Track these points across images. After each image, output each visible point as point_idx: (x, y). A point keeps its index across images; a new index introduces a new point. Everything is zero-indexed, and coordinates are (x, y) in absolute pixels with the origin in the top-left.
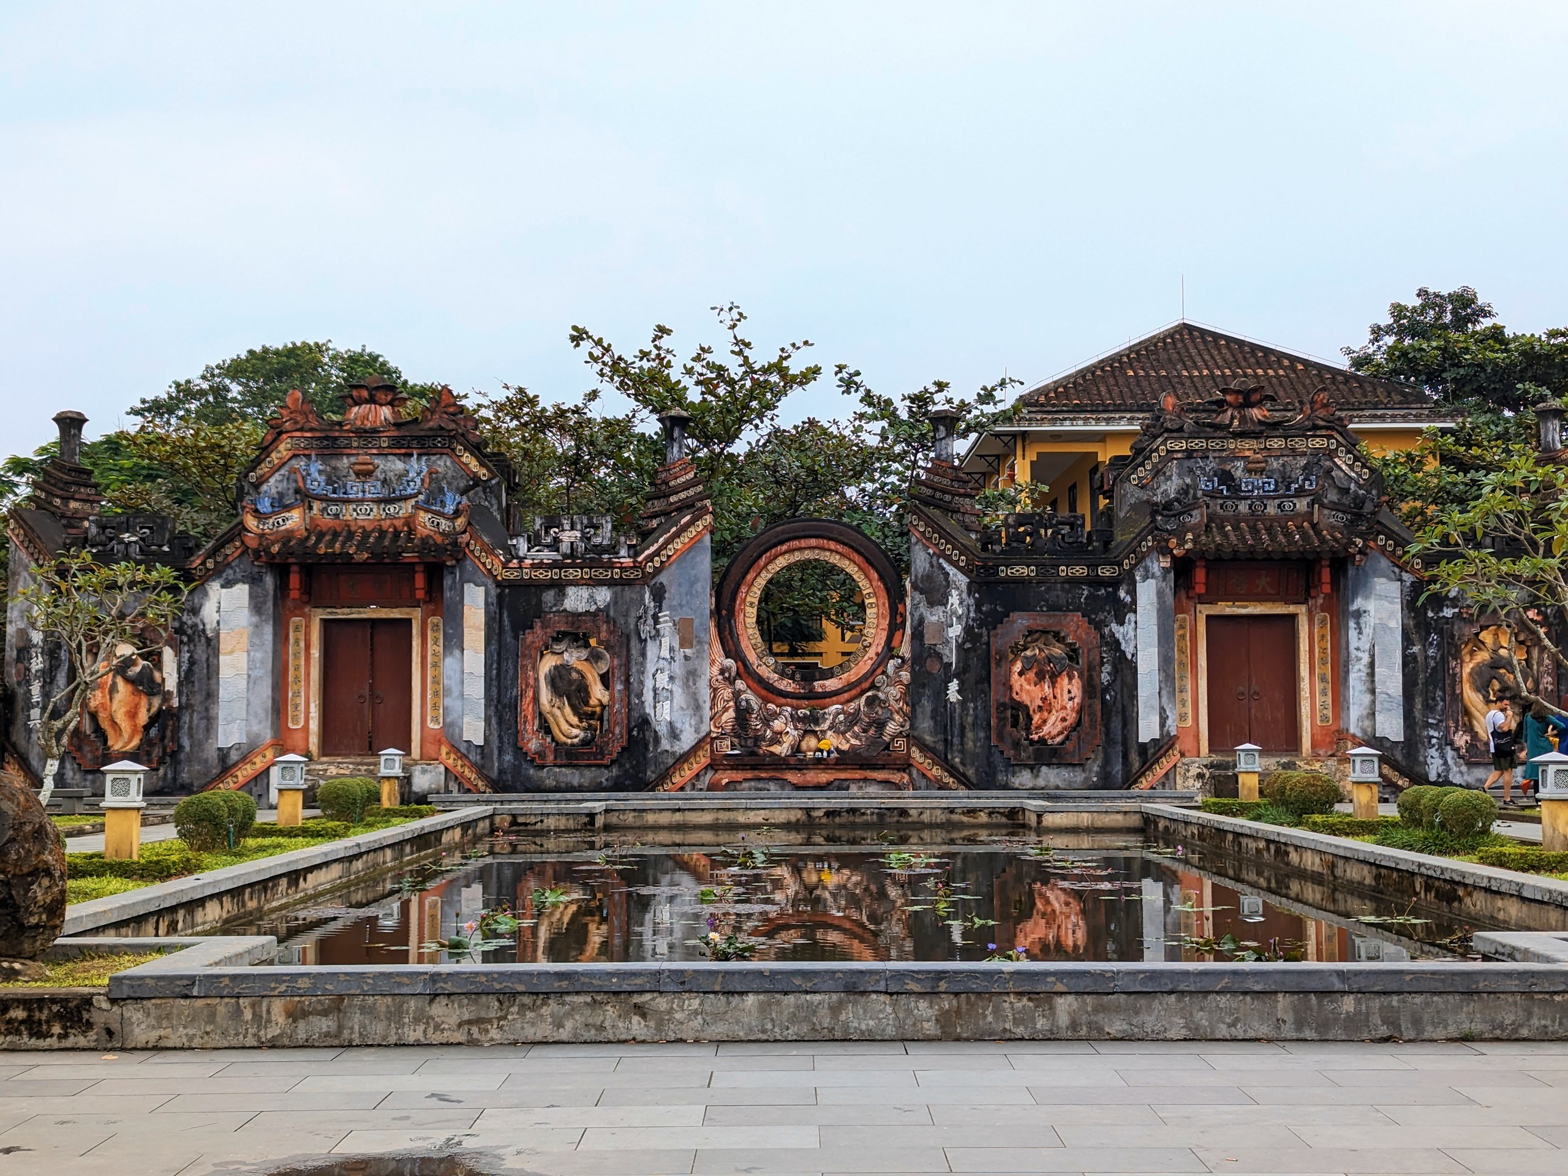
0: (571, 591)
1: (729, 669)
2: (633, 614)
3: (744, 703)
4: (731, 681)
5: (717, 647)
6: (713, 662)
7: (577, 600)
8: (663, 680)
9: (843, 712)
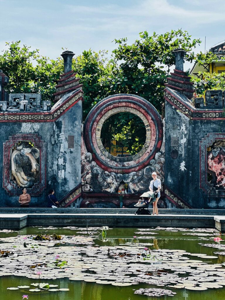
0: (24, 124)
1: (89, 157)
2: (49, 134)
3: (95, 171)
4: (89, 162)
5: (84, 148)
6: (82, 154)
7: (26, 128)
8: (61, 161)
9: (137, 175)
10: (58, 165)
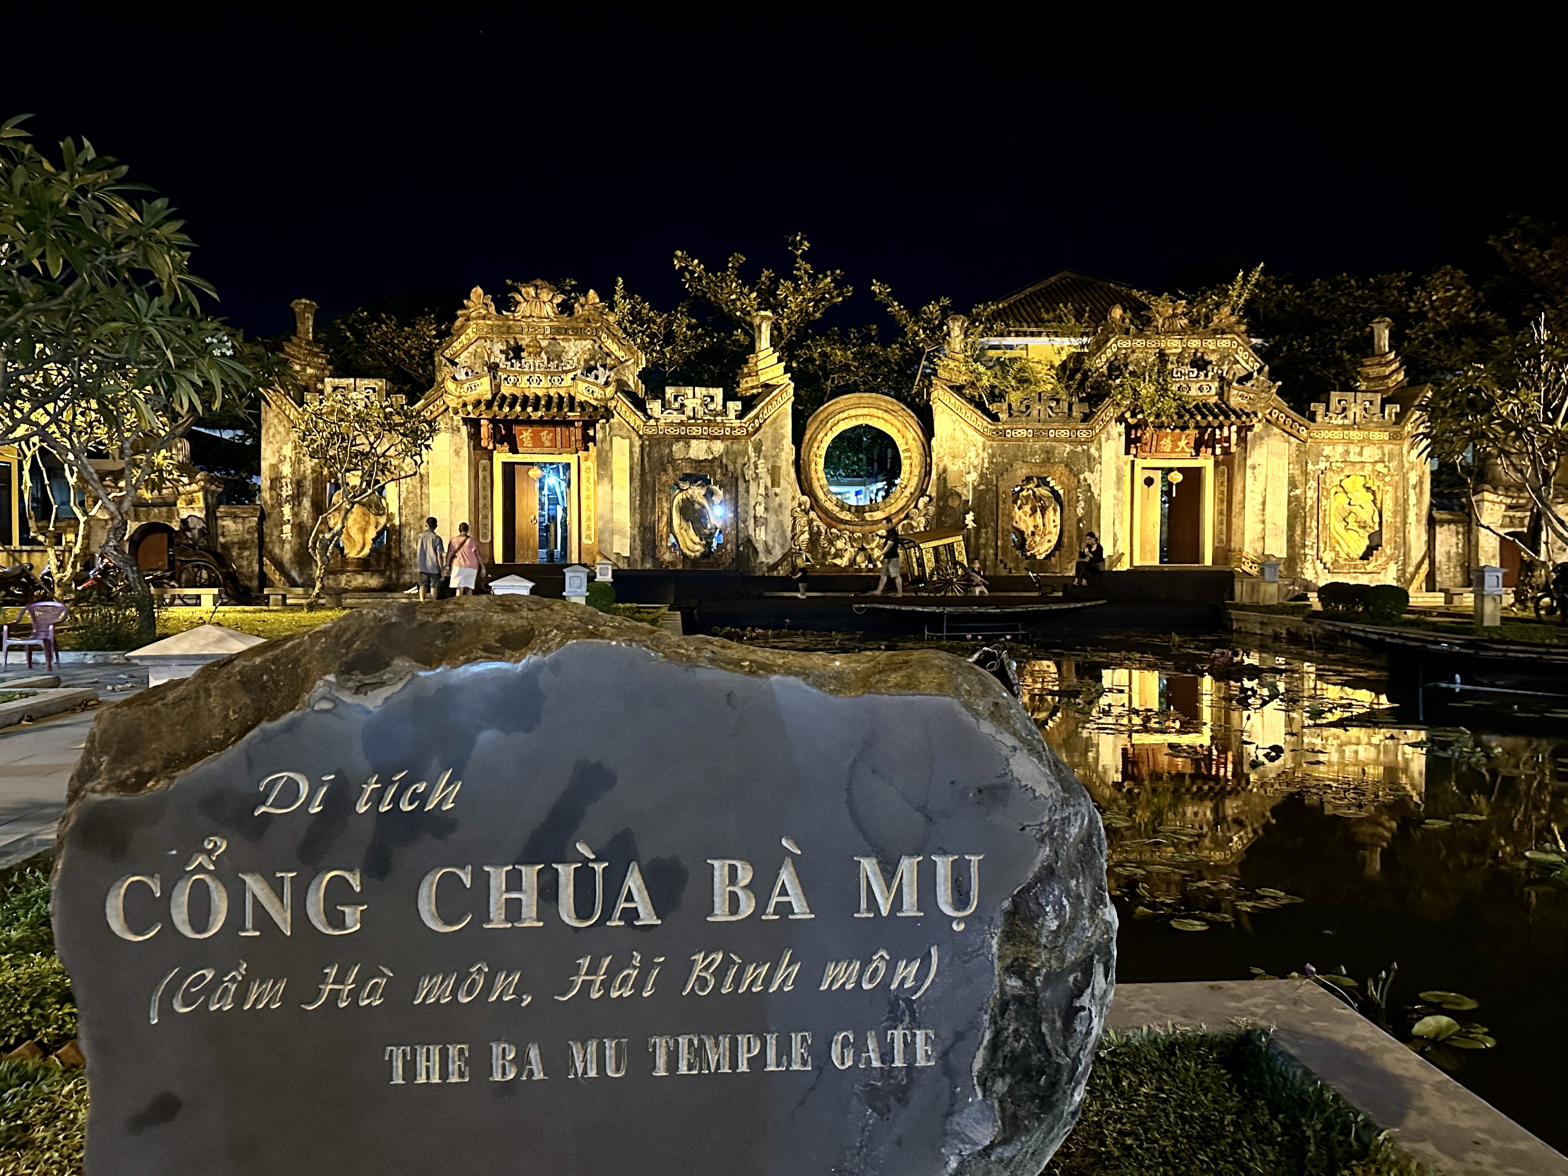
0: (694, 443)
1: (805, 503)
2: (740, 461)
5: (796, 487)
7: (698, 450)
8: (760, 510)
10: (755, 517)
